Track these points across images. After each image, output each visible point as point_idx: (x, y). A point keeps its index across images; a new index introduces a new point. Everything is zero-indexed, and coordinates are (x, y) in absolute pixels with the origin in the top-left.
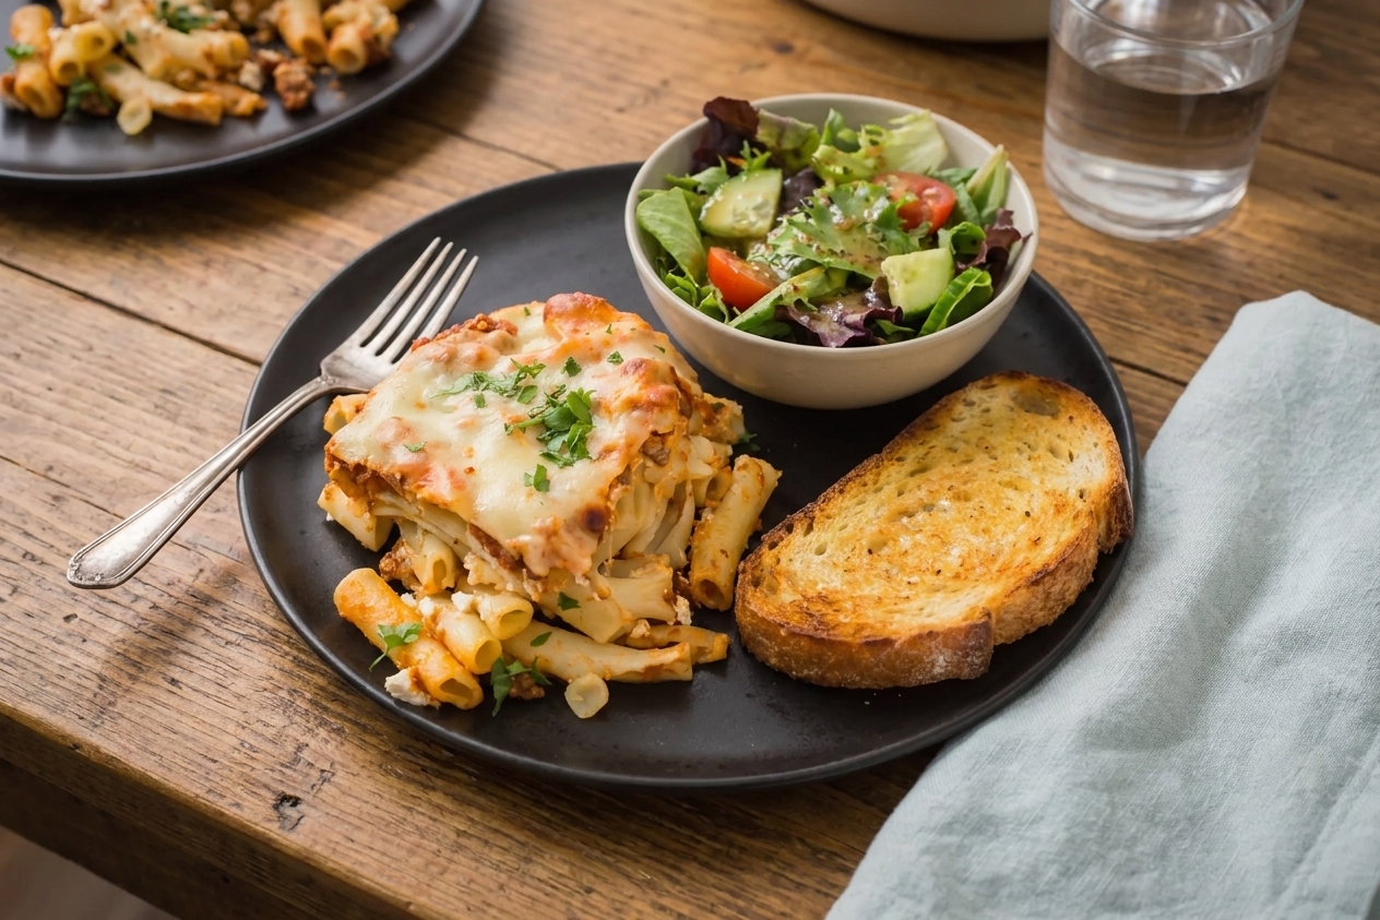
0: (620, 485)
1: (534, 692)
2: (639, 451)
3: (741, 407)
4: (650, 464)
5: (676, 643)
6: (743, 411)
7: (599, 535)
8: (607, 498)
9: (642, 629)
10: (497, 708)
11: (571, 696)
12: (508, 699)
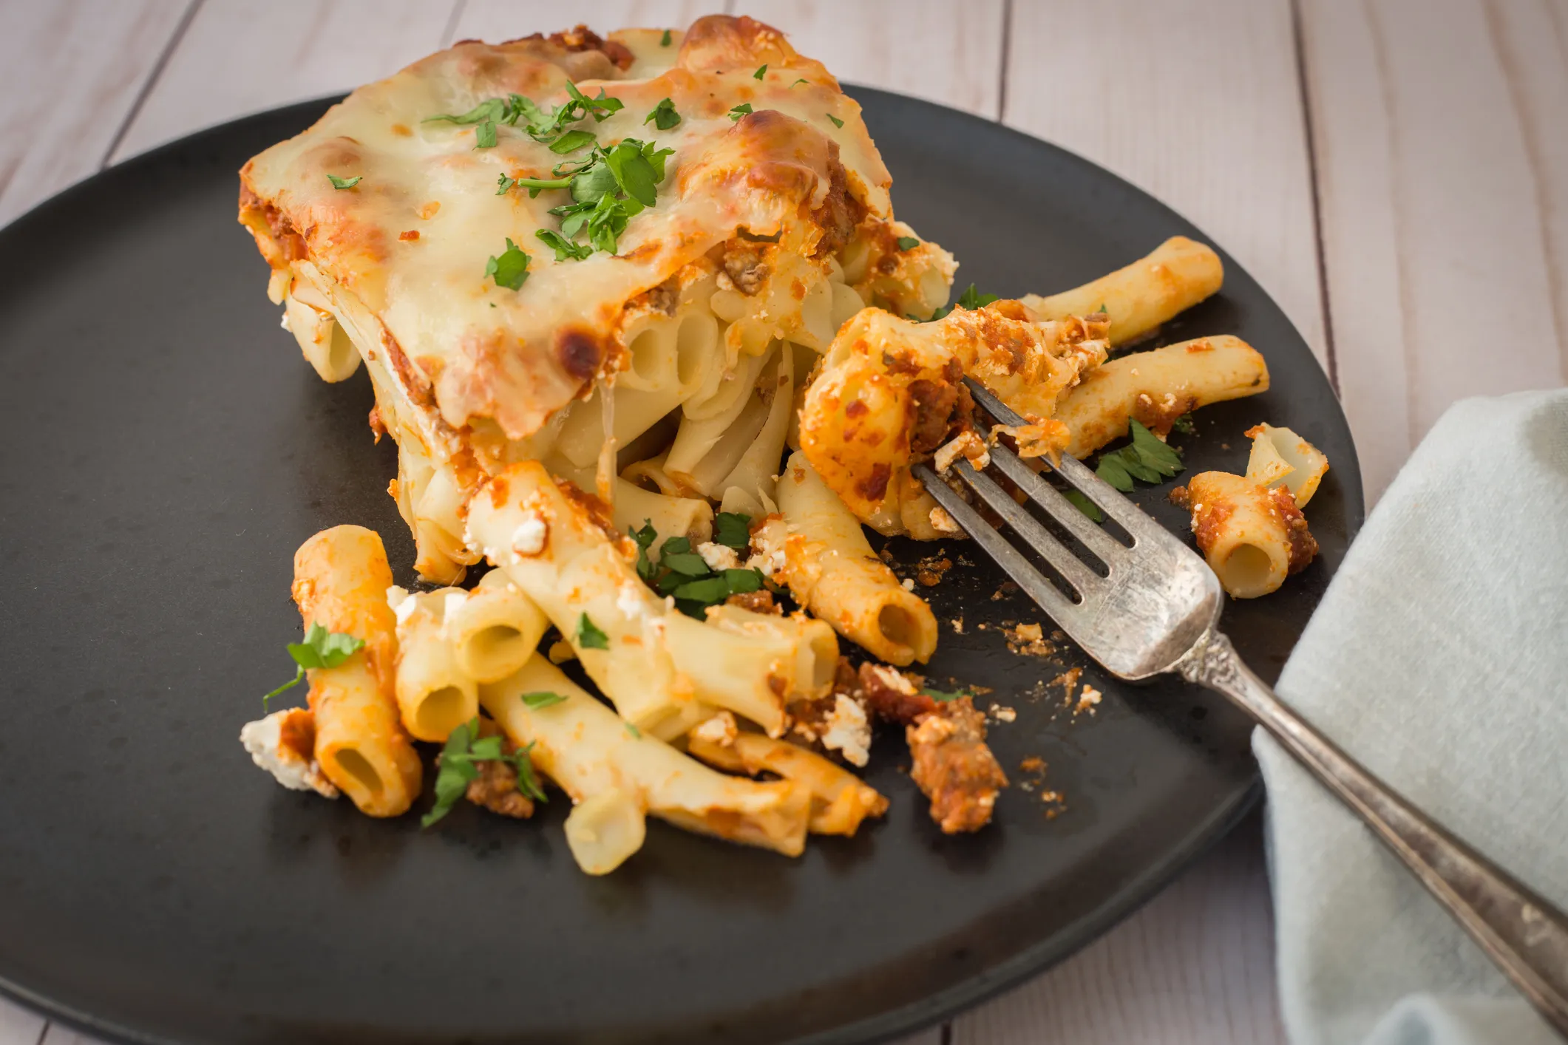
0: (647, 306)
1: (510, 805)
2: (707, 254)
3: (957, 264)
4: (723, 281)
5: (776, 777)
6: (957, 274)
7: (583, 381)
8: (618, 323)
9: (715, 730)
10: (438, 813)
11: (577, 829)
12: (461, 803)
